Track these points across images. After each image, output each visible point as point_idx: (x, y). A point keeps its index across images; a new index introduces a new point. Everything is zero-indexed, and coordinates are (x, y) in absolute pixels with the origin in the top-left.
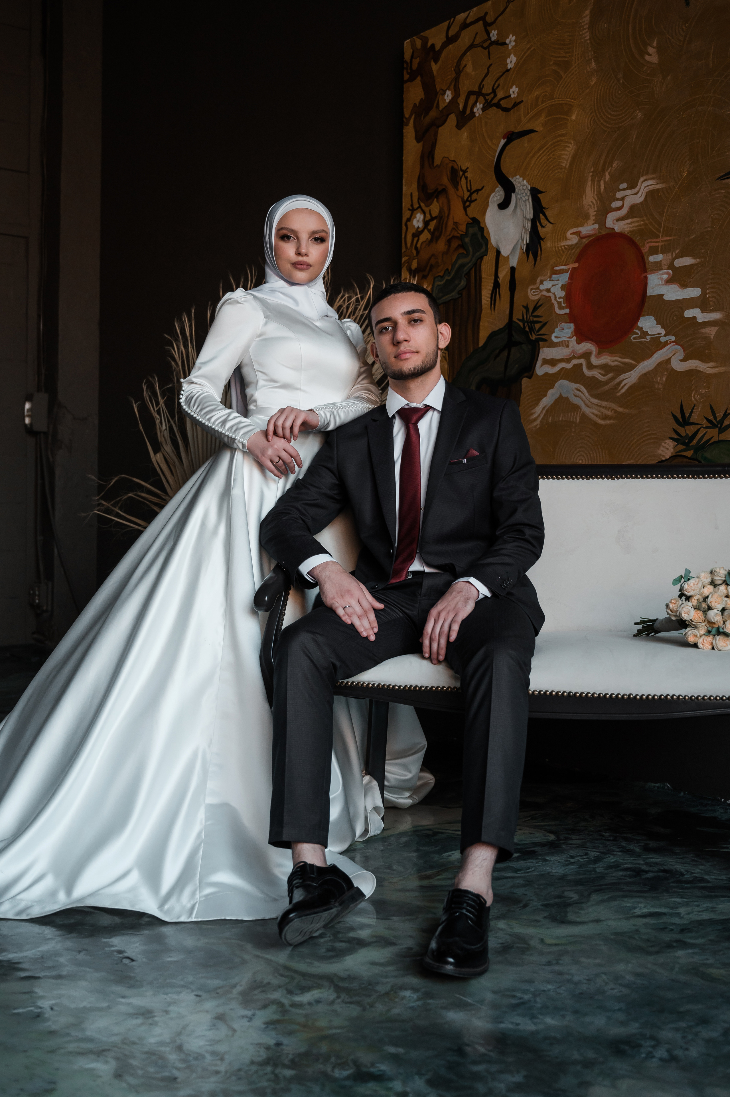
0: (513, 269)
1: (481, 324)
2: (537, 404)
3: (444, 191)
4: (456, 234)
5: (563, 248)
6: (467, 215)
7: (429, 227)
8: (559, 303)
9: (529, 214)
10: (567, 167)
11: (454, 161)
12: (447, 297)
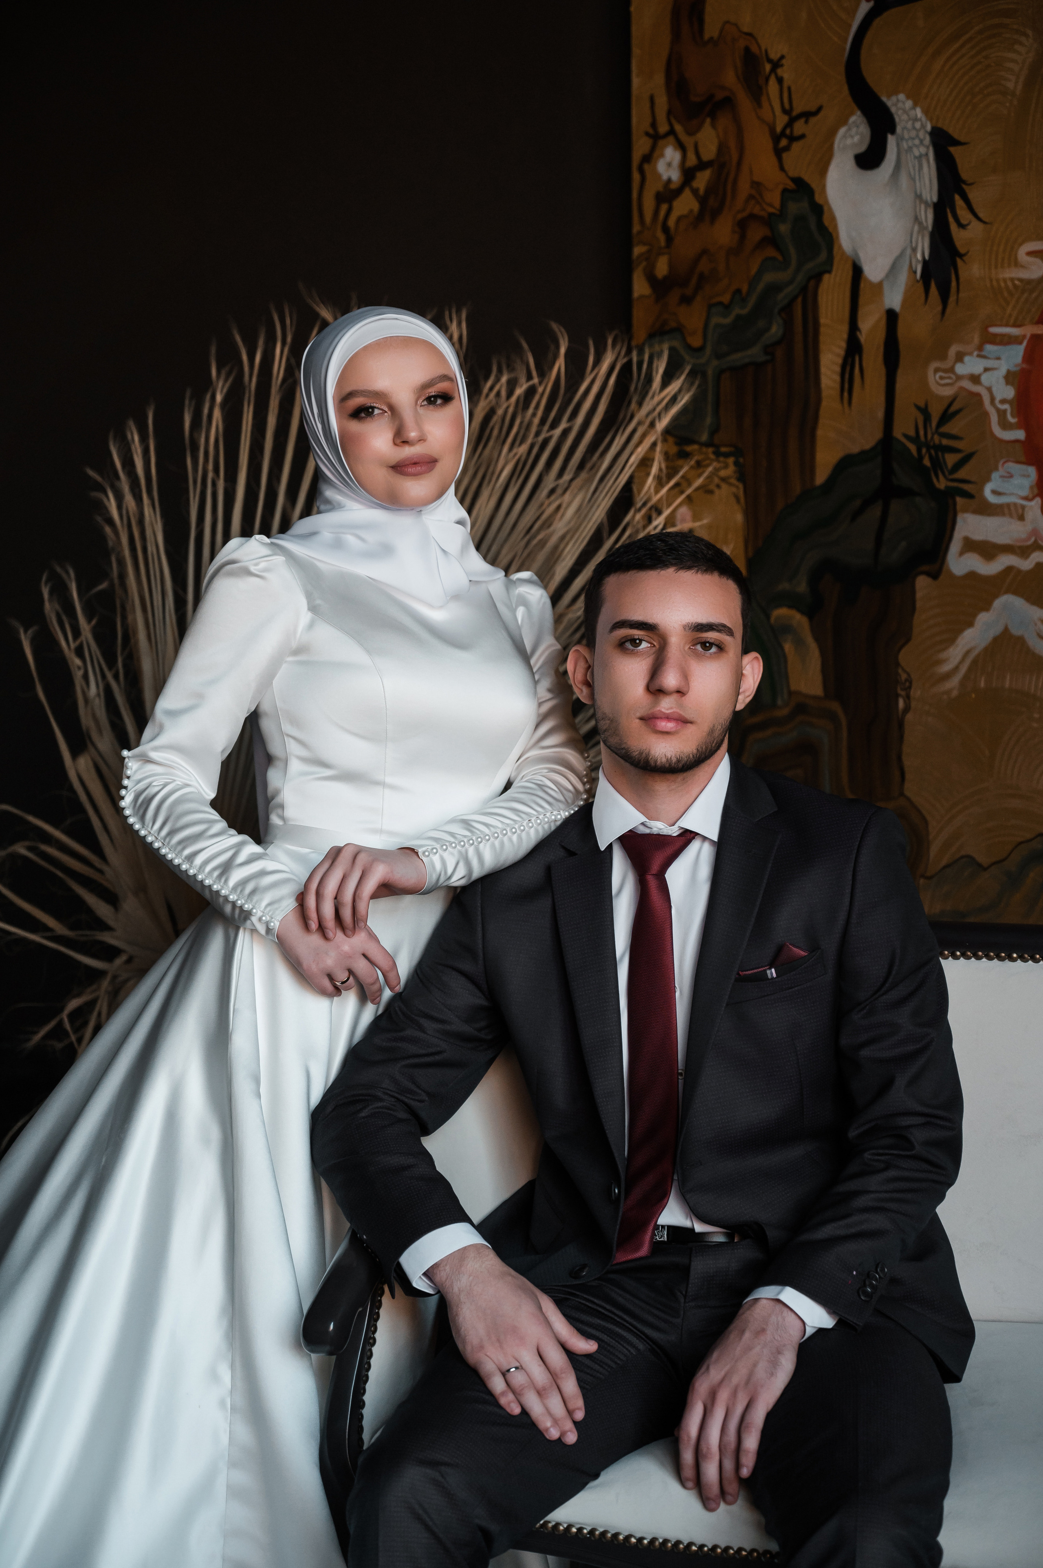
0: (892, 316)
1: (820, 432)
2: (951, 641)
3: (728, 103)
4: (757, 210)
5: (1010, 284)
6: (782, 168)
7: (695, 184)
8: (1002, 414)
9: (930, 191)
10: (1018, 92)
11: (750, 34)
12: (739, 355)
